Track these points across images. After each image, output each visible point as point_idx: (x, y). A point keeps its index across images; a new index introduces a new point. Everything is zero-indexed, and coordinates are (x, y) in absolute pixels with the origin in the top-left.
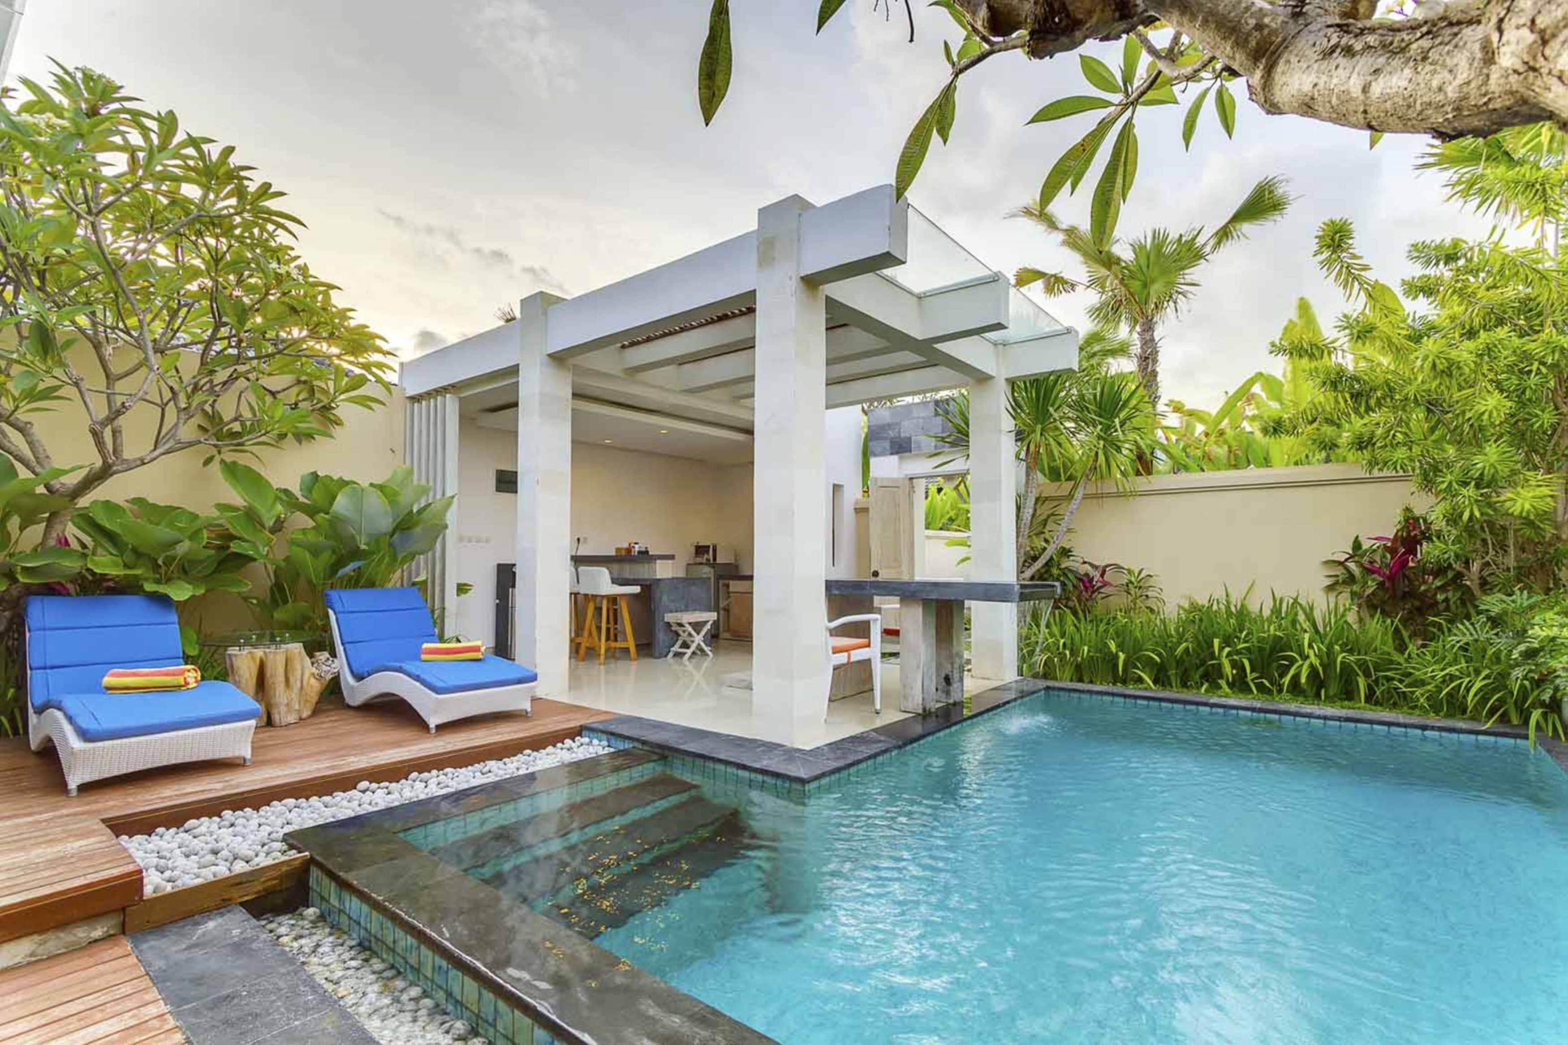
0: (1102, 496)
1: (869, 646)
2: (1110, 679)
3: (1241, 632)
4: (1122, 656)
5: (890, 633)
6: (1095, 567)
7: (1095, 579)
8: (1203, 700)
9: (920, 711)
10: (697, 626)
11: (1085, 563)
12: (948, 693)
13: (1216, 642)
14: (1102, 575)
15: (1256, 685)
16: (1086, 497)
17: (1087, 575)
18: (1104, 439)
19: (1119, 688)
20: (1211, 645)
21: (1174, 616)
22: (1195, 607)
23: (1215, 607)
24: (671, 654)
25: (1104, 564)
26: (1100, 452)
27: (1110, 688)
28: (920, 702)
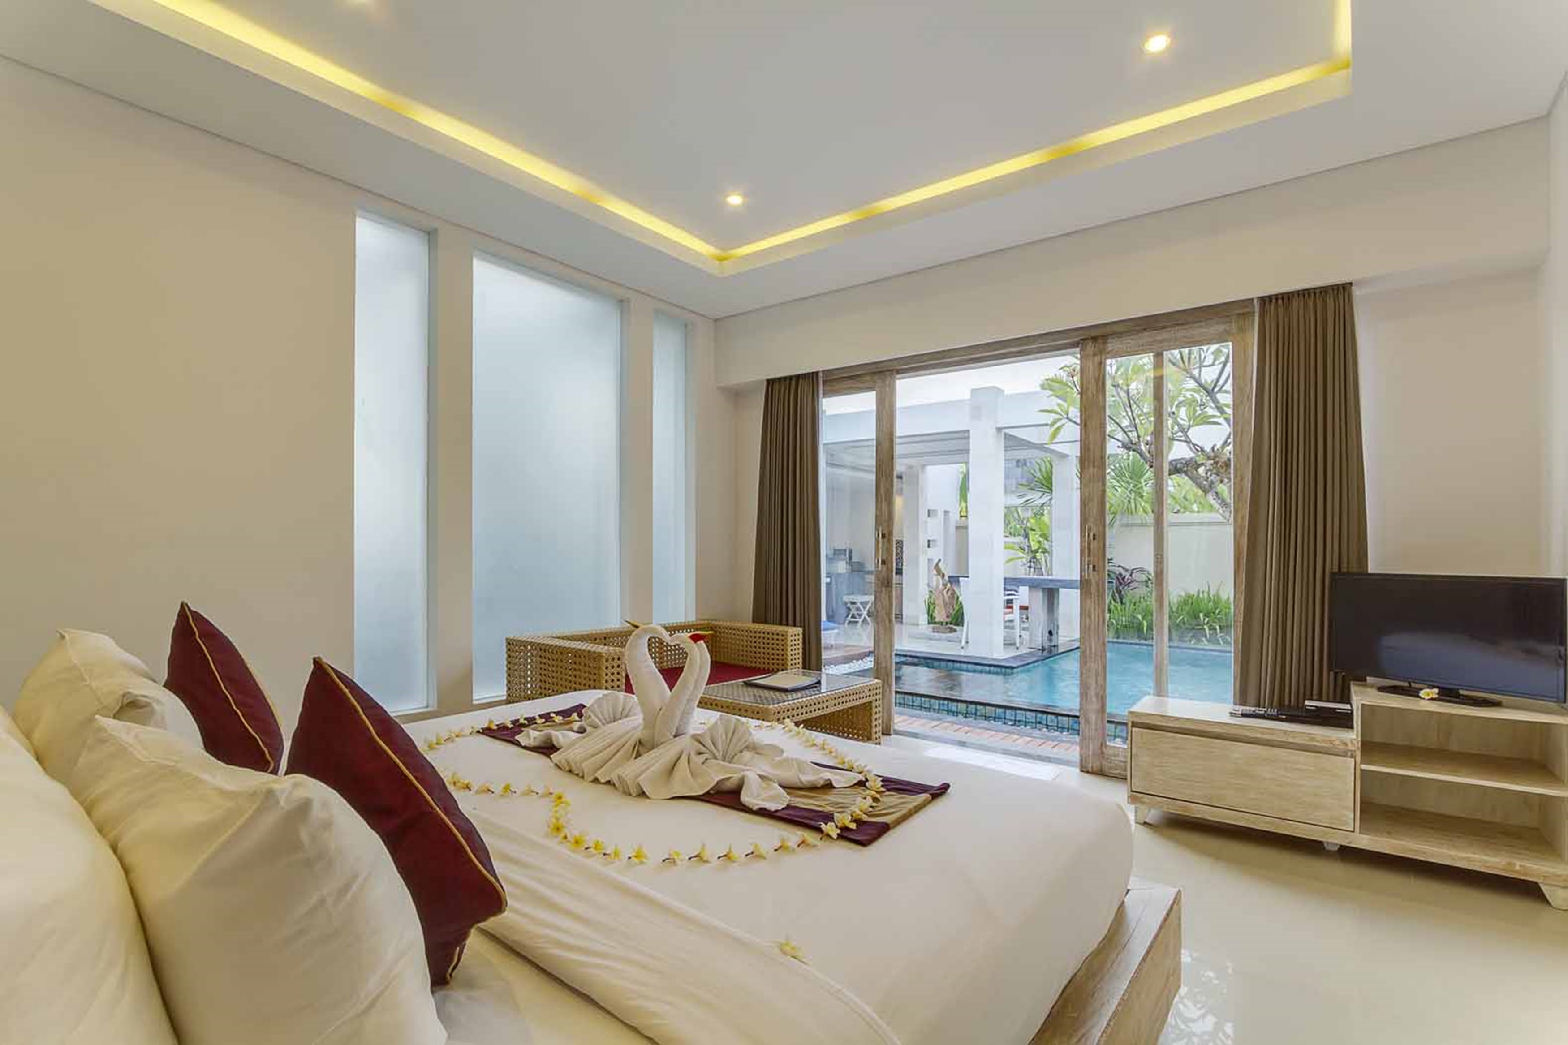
0: (1133, 525)
1: (1012, 613)
2: (1136, 635)
3: (1216, 609)
4: (1145, 624)
5: (1024, 608)
6: (1127, 570)
7: (1127, 577)
8: (1193, 646)
9: (1040, 648)
10: (864, 604)
11: (1119, 566)
12: (1051, 640)
13: (1201, 615)
14: (1131, 575)
15: (1223, 640)
16: (1122, 526)
17: (1120, 574)
18: (1135, 492)
19: (1143, 642)
20: (1199, 617)
21: (1175, 600)
22: (1189, 596)
23: (1201, 595)
24: (847, 622)
25: (1133, 567)
26: (1132, 501)
27: (1137, 641)
28: (1040, 642)
